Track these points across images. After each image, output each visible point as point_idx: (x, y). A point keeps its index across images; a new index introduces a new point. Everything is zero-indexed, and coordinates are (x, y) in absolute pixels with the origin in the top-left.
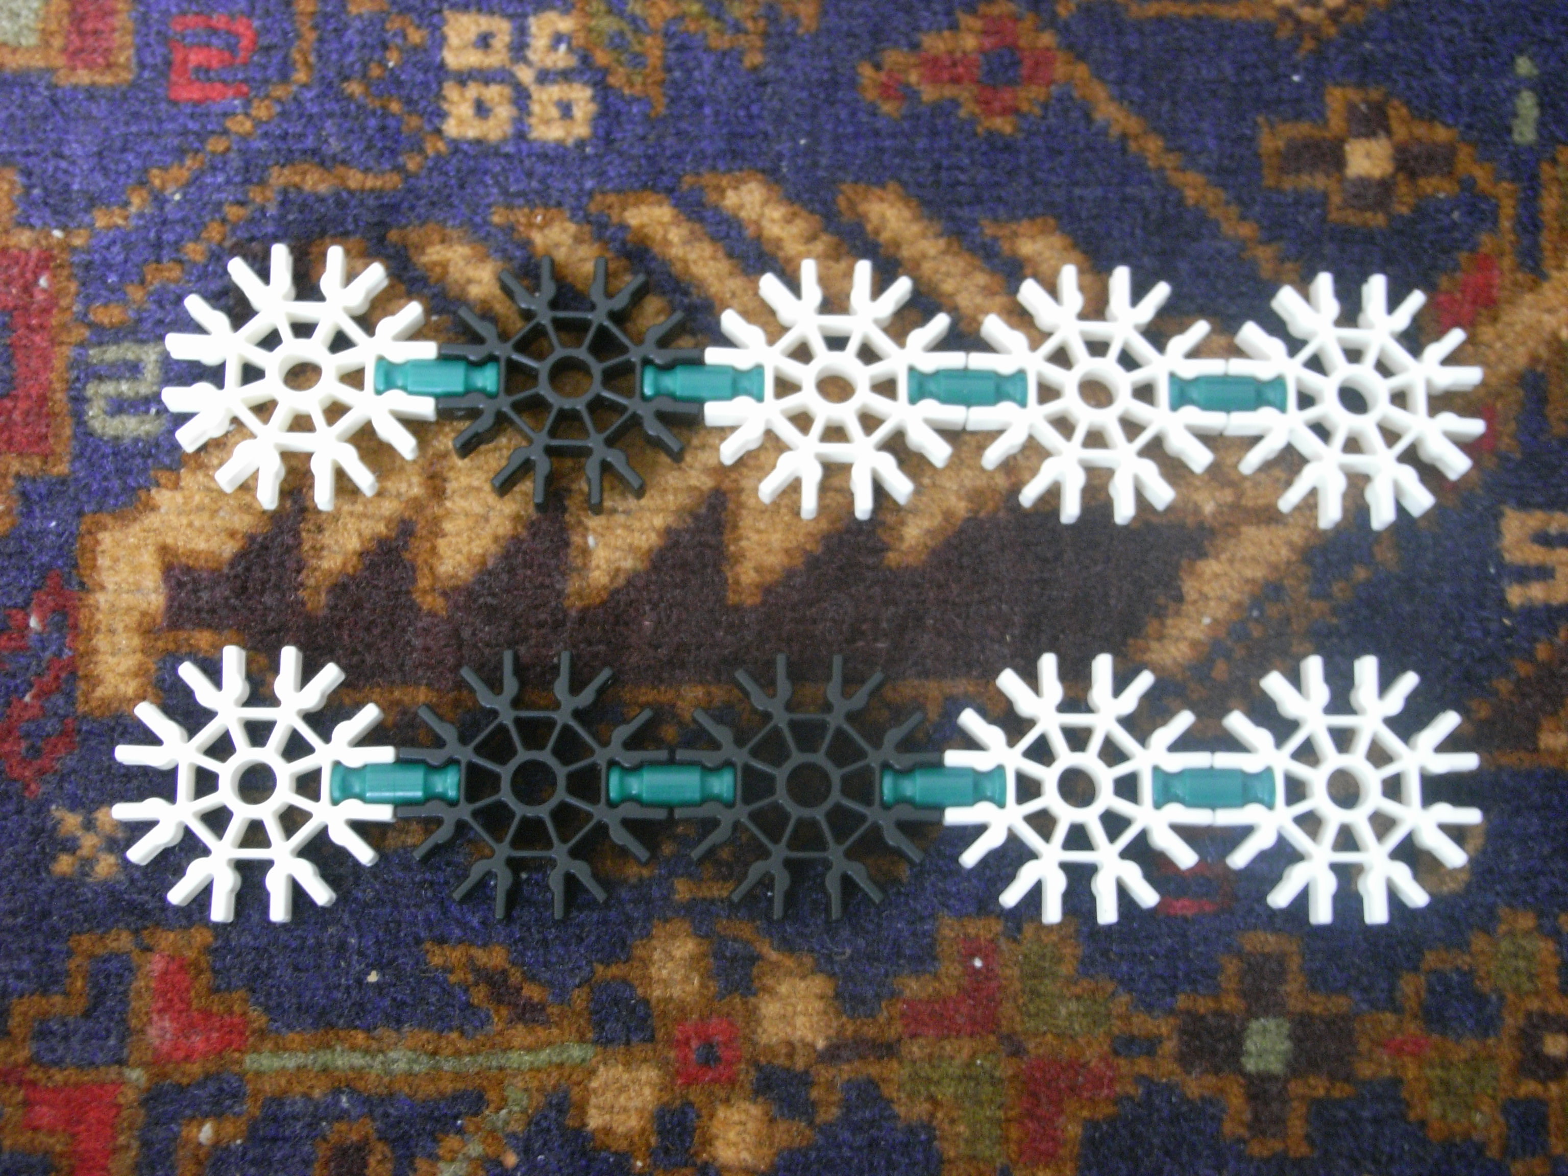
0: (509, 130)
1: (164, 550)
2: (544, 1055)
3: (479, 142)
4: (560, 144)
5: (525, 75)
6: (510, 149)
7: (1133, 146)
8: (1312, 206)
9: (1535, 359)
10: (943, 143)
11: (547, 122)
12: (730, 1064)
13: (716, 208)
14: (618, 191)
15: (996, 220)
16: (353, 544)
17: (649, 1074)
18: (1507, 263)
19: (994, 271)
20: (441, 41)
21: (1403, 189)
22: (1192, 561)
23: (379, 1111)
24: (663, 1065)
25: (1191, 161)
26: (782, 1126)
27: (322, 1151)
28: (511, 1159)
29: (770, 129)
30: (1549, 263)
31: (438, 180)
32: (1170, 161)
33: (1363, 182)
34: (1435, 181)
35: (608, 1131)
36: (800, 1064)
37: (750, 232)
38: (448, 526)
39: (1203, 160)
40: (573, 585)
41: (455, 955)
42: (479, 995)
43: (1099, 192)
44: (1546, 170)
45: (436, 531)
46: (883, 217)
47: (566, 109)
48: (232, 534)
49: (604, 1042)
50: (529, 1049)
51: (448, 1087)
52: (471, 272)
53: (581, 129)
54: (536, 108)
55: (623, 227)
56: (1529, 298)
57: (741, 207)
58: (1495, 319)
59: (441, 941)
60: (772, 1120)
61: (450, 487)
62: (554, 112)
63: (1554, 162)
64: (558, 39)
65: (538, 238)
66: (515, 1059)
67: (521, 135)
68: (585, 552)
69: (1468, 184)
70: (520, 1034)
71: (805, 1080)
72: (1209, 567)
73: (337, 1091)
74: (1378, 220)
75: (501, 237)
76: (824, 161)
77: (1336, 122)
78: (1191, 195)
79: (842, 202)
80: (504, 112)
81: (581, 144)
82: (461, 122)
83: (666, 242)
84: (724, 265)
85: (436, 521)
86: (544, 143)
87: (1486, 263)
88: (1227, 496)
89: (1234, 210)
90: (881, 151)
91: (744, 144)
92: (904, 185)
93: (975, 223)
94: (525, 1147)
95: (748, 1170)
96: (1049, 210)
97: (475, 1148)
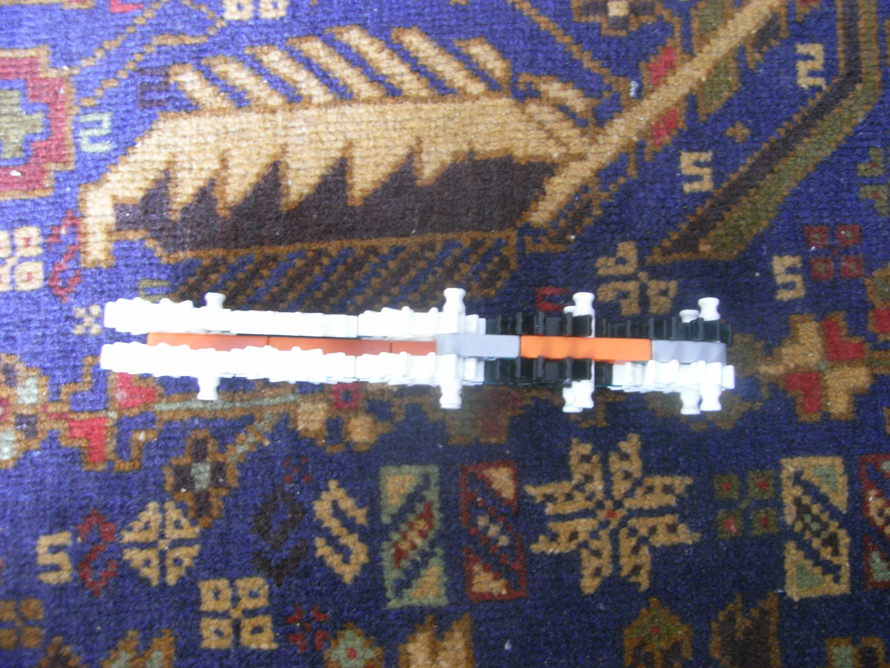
0: (252, 15)
1: (114, 197)
2: (278, 399)
3: (239, 21)
4: (273, 19)
6: (251, 23)
7: (517, 7)
8: (594, 29)
9: (692, 90)
10: (436, 10)
11: (268, 11)
12: (356, 400)
13: (340, 42)
14: (298, 37)
15: (460, 39)
16: (190, 190)
17: (322, 406)
18: (678, 50)
19: (459, 61)
21: (633, 20)
22: (549, 177)
23: (211, 425)
24: (328, 401)
25: (542, 11)
26: (380, 424)
27: (189, 442)
28: (267, 443)
29: (362, 7)
30: (696, 50)
31: (222, 37)
32: (533, 12)
33: (617, 19)
34: (646, 17)
35: (306, 430)
36: (386, 399)
37: (354, 50)
38: (230, 180)
39: (548, 12)
40: (283, 201)
43: (504, 27)
44: (693, 12)
45: (225, 183)
46: (411, 42)
47: (275, 5)
48: (141, 189)
49: (303, 393)
50: (272, 397)
51: (239, 413)
52: (237, 75)
53: (282, 13)
54: (263, 5)
55: (300, 51)
56: (688, 64)
57: (350, 40)
58: (674, 74)
60: (375, 422)
61: (231, 164)
62: (270, 7)
63: (696, 8)
65: (265, 59)
66: (266, 401)
67: (256, 18)
68: (288, 187)
69: (660, 18)
70: (267, 391)
71: (388, 404)
72: (556, 180)
73: (193, 418)
74: (623, 33)
75: (250, 60)
76: (385, 20)
78: (543, 26)
79: (393, 36)
80: (249, 8)
81: (282, 19)
82: (232, 13)
83: (319, 57)
84: (343, 64)
85: (225, 178)
86: (266, 20)
87: (669, 50)
88: (563, 150)
89: (561, 32)
90: (409, 15)
91: (351, 15)
92: (419, 27)
93: (451, 41)
94: (272, 438)
95: (366, 444)
96: (482, 35)
97: (251, 439)
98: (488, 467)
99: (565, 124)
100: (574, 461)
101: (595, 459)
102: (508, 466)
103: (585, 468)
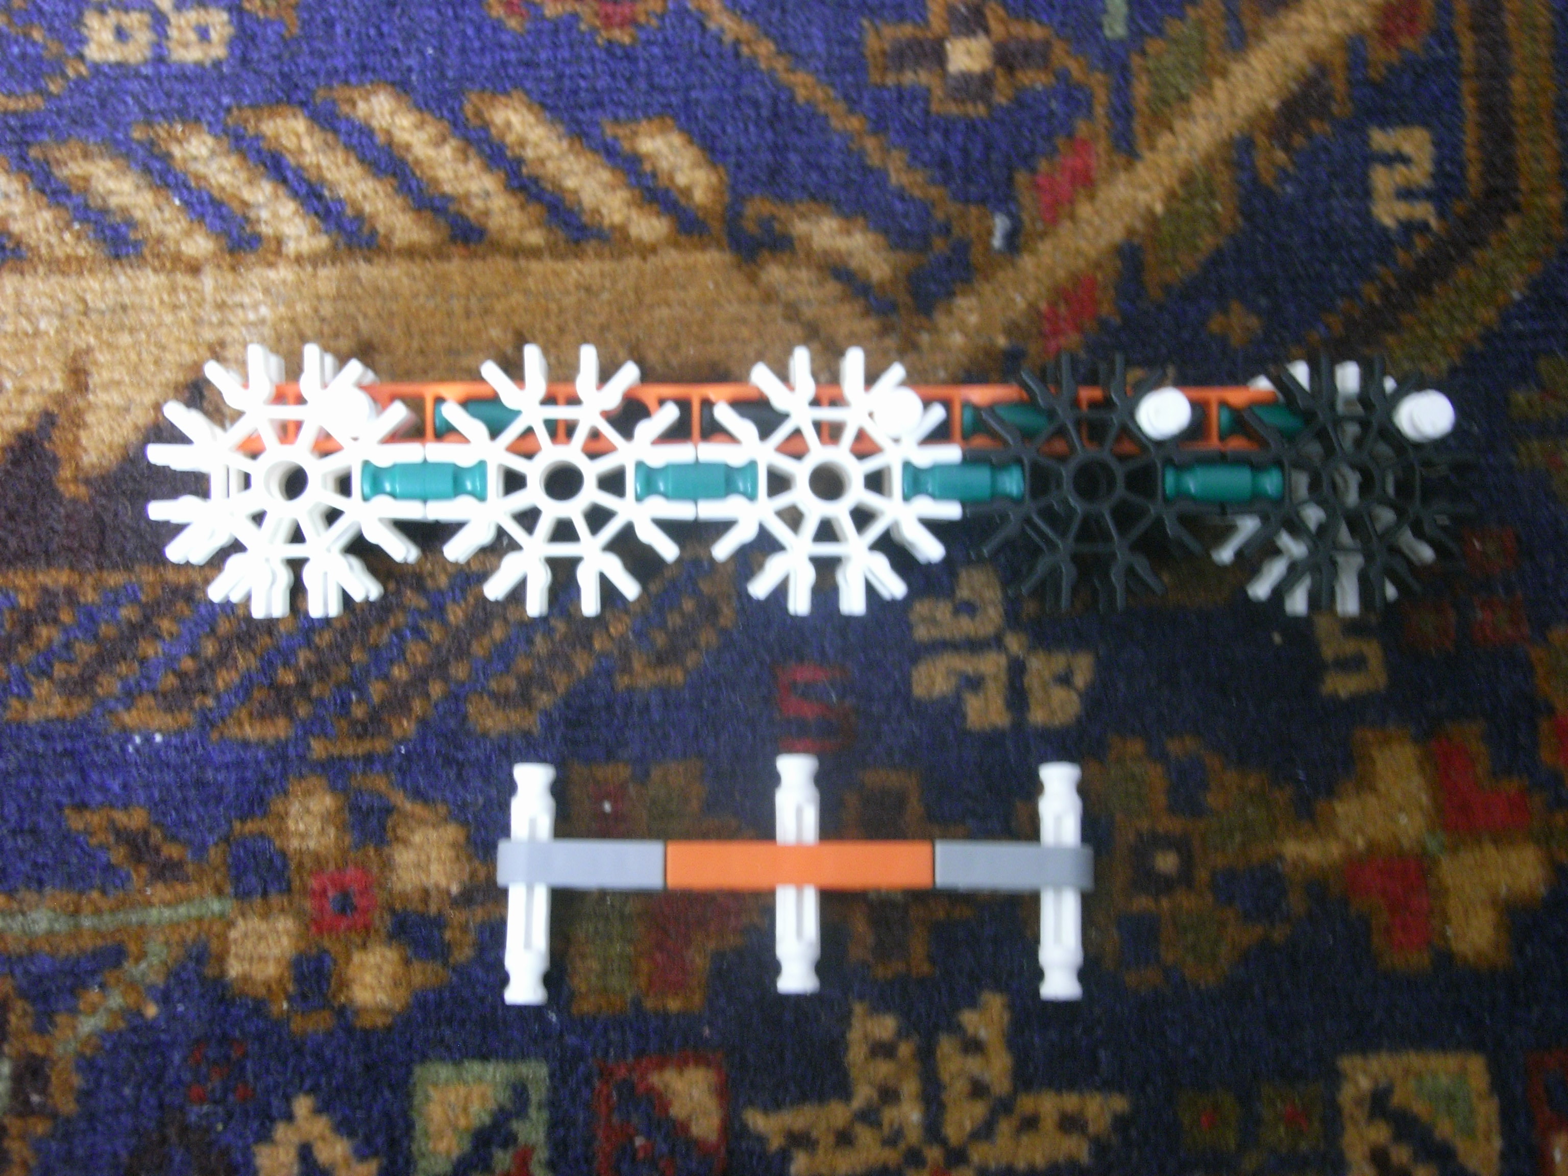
0: (148, 54)
2: (182, 910)
3: (120, 65)
4: (199, 65)
6: (147, 71)
7: (745, 50)
8: (914, 99)
9: (1131, 232)
10: (565, 53)
11: (186, 45)
12: (365, 911)
13: (348, 119)
14: (254, 106)
15: (616, 120)
17: (285, 924)
18: (1102, 146)
19: (614, 168)
21: (1001, 80)
23: (18, 971)
24: (299, 914)
25: (798, 59)
26: (417, 966)
28: (151, 1010)
29: (400, 46)
30: (1141, 143)
31: (79, 100)
32: (780, 64)
33: (966, 77)
34: (1031, 74)
35: (246, 978)
36: (433, 909)
37: (380, 139)
38: (90, 418)
39: (814, 62)
41: (95, 819)
42: (118, 855)
43: (716, 94)
44: (1136, 61)
45: (77, 420)
46: (508, 125)
47: (203, 34)
49: (243, 895)
50: (168, 904)
51: (87, 943)
52: (112, 184)
53: (218, 51)
54: (173, 33)
55: (259, 137)
56: (1123, 176)
57: (371, 115)
58: (1092, 198)
59: (82, 806)
60: (407, 962)
61: (93, 381)
62: (192, 36)
63: (1143, 53)
65: (177, 151)
66: (155, 914)
67: (160, 59)
69: (1063, 76)
70: (158, 892)
71: (439, 922)
74: (978, 110)
75: (141, 152)
76: (450, 74)
77: (937, 24)
78: (801, 94)
79: (469, 109)
80: (143, 38)
81: (217, 64)
82: (101, 46)
83: (301, 151)
84: (355, 170)
85: (79, 412)
86: (182, 65)
87: (1082, 146)
89: (841, 107)
90: (504, 64)
91: (374, 60)
92: (528, 93)
93: (596, 124)
94: (165, 998)
95: (384, 1011)
96: (666, 110)
97: (116, 1000)
98: (661, 1066)
99: (846, 309)
100: (856, 1054)
101: (905, 1050)
102: (708, 1065)
103: (883, 1069)
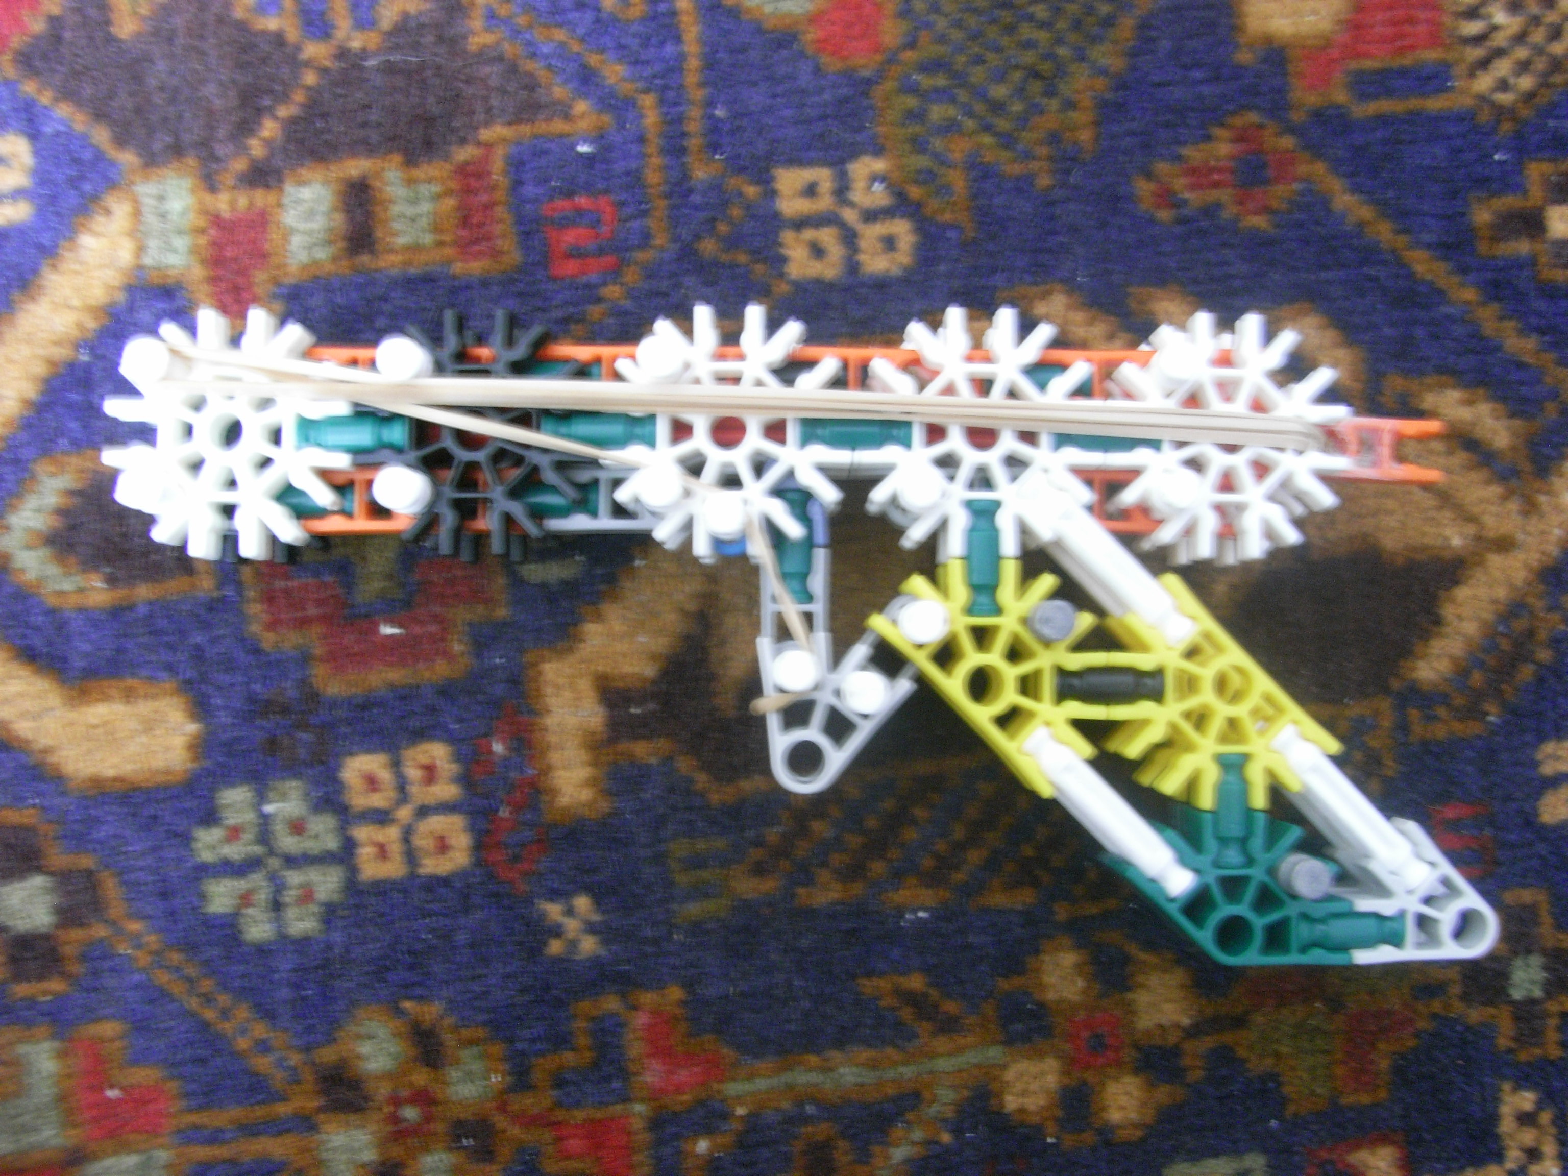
0: (843, 267)
1: (598, 677)
2: (963, 1058)
3: (817, 280)
4: (887, 274)
5: (850, 216)
6: (845, 284)
7: (1368, 231)
8: (1520, 268)
11: (874, 255)
12: (1115, 1049)
17: (1050, 1064)
20: (772, 194)
22: (1448, 589)
24: (1061, 1055)
26: (1159, 1088)
27: (799, 1148)
28: (946, 1138)
32: (1400, 241)
35: (1022, 1110)
36: (1170, 1042)
39: (1427, 239)
41: (884, 984)
42: (906, 1014)
47: (889, 243)
48: (650, 655)
49: (1009, 1041)
50: (951, 1054)
51: (891, 1091)
53: (905, 259)
54: (863, 244)
59: (869, 974)
60: (1152, 1087)
62: (879, 246)
64: (874, 178)
66: (943, 1064)
67: (853, 272)
70: (941, 1043)
71: (1175, 1052)
72: (1462, 593)
77: (1534, 193)
78: (1420, 270)
79: (1133, 302)
80: (836, 251)
81: (906, 272)
82: (800, 263)
86: (874, 275)
88: (1471, 530)
89: (1457, 279)
91: (1044, 258)
92: (1180, 283)
94: (957, 1131)
95: (1135, 1126)
96: (1304, 293)
97: (918, 1135)
98: (1356, 1147)
99: (1474, 476)
100: (1507, 1125)
101: (1545, 1117)
102: (1393, 1143)
103: (1528, 1137)
